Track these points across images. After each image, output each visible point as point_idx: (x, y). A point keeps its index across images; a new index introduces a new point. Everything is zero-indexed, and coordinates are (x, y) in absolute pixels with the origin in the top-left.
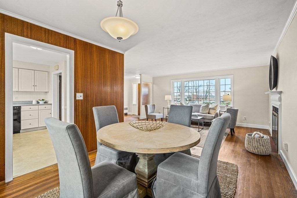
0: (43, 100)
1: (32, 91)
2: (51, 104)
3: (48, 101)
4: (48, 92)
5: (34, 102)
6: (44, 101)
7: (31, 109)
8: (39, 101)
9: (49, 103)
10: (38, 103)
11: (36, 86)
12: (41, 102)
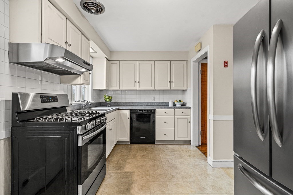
0: (180, 101)
1: (168, 89)
2: (190, 108)
3: (186, 103)
4: (186, 90)
5: (171, 105)
6: (182, 103)
7: (165, 115)
8: (176, 103)
9: (188, 105)
10: (175, 105)
11: (172, 82)
12: (178, 105)
